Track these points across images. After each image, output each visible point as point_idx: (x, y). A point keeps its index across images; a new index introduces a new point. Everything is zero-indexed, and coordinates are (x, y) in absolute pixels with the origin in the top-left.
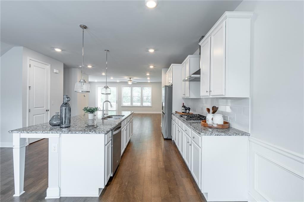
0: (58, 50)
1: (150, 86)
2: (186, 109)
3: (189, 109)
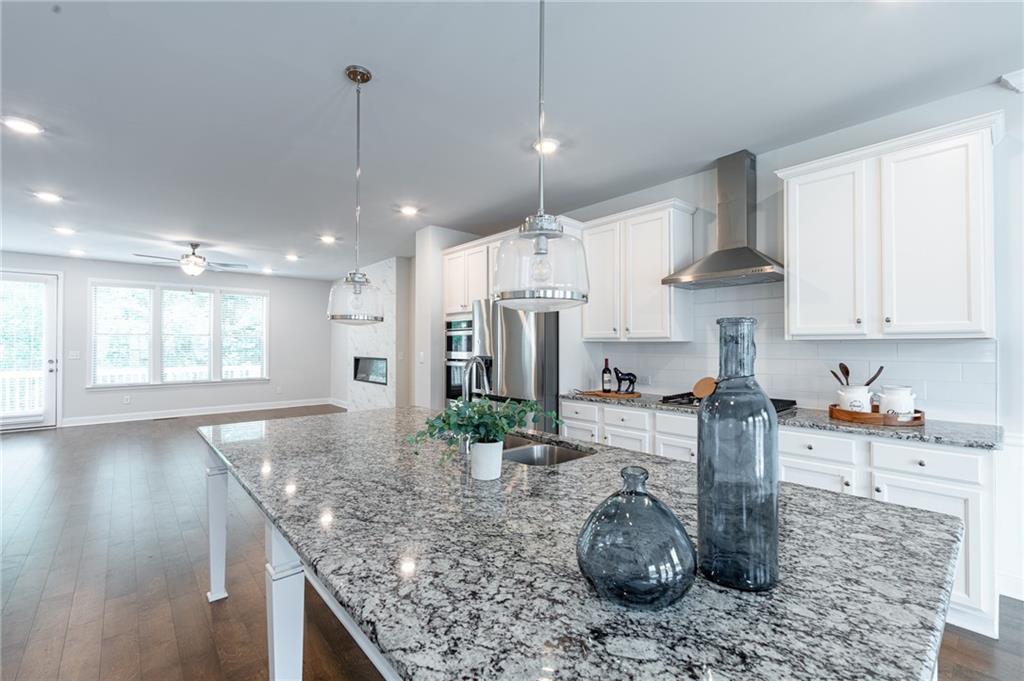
2: (620, 380)
3: (631, 378)
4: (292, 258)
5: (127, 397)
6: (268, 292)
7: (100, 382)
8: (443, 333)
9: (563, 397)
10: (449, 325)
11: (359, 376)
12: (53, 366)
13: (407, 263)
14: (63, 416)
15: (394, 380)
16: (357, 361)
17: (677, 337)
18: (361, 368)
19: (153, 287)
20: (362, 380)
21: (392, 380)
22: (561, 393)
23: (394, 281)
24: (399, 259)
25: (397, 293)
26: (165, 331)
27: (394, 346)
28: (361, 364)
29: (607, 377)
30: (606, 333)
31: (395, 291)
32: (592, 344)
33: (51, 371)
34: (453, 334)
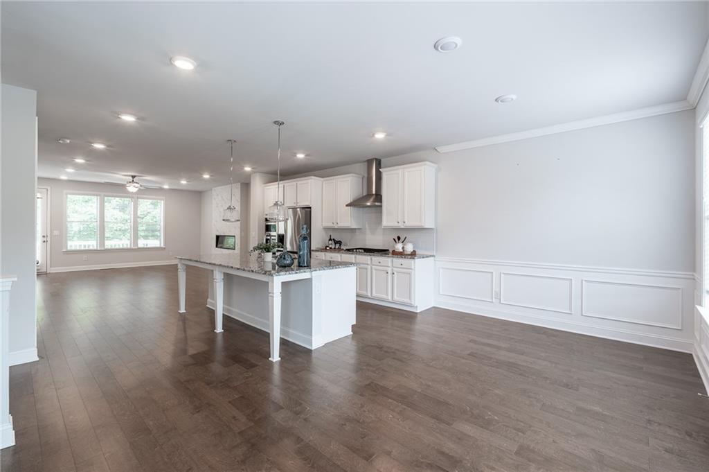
0: (128, 118)
1: (162, 197)
2: (335, 244)
3: (340, 243)
4: (184, 182)
5: (85, 256)
6: (164, 198)
7: (69, 248)
8: (264, 224)
9: (313, 250)
10: (266, 220)
11: (219, 245)
12: (45, 239)
13: (246, 186)
14: (50, 267)
15: (239, 247)
16: (218, 237)
17: (354, 226)
18: (219, 240)
19: (100, 195)
20: (221, 247)
21: (238, 247)
22: (312, 249)
23: (239, 196)
24: (242, 184)
25: (241, 202)
26: (106, 220)
27: (239, 230)
28: (220, 239)
29: (330, 242)
30: (330, 225)
31: (239, 200)
32: (326, 229)
33: (44, 242)
34: (269, 224)
